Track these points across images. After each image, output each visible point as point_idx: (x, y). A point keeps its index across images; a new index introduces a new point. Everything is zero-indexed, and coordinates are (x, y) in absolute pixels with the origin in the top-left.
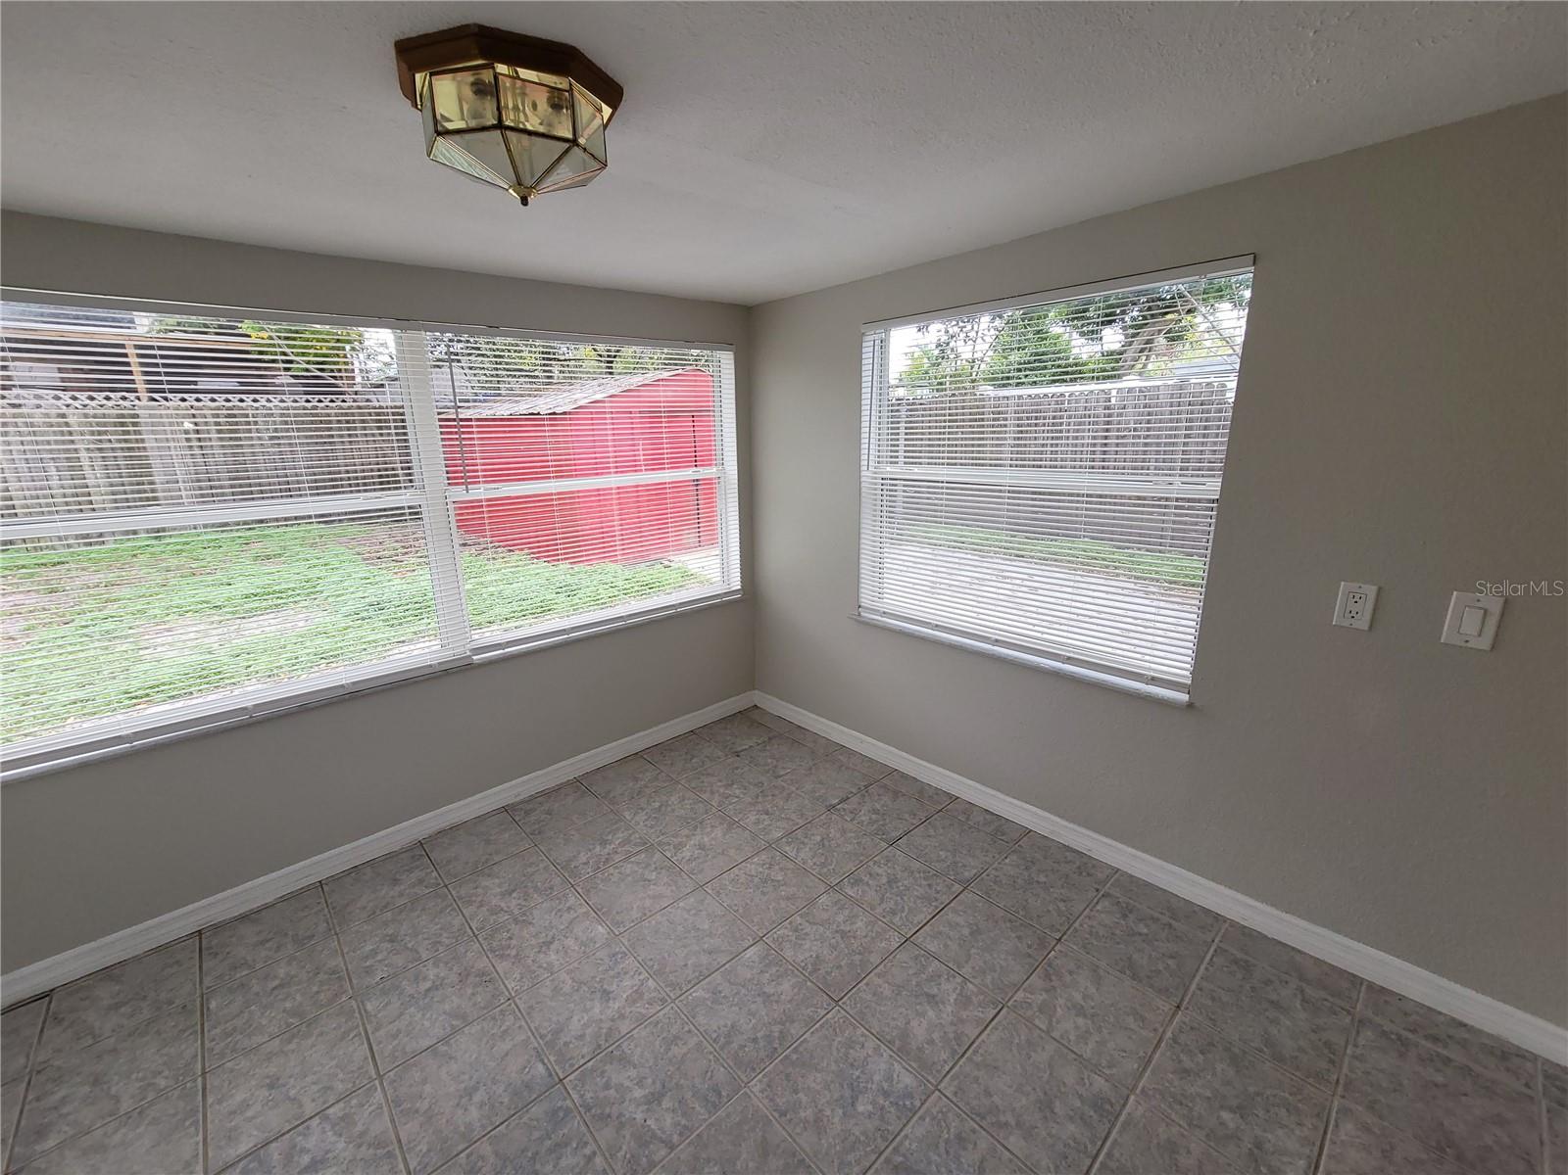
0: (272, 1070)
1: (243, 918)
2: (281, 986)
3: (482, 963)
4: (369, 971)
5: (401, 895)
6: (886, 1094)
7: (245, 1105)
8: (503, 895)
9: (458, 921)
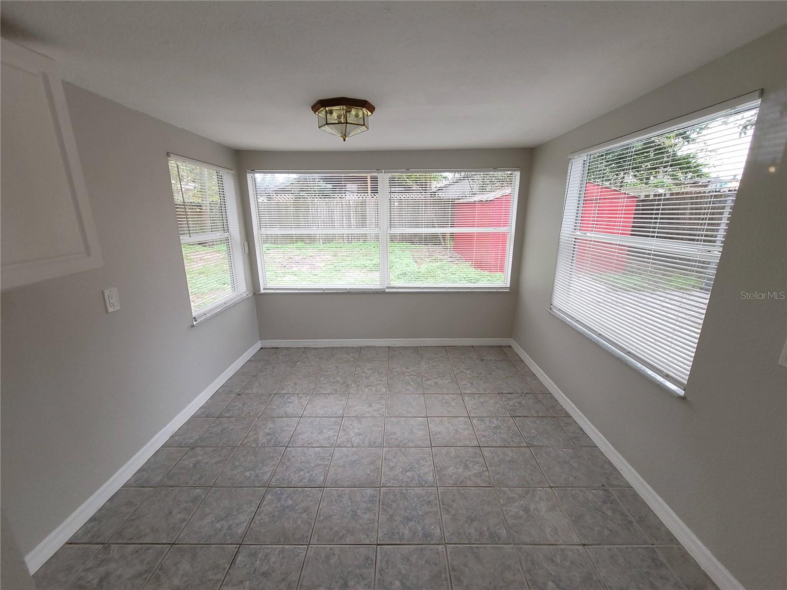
0: (297, 381)
1: (315, 348)
2: (311, 366)
3: (350, 383)
4: (327, 371)
5: (347, 358)
6: (419, 476)
7: (289, 385)
8: (369, 369)
9: (354, 370)
